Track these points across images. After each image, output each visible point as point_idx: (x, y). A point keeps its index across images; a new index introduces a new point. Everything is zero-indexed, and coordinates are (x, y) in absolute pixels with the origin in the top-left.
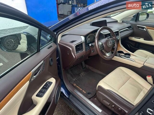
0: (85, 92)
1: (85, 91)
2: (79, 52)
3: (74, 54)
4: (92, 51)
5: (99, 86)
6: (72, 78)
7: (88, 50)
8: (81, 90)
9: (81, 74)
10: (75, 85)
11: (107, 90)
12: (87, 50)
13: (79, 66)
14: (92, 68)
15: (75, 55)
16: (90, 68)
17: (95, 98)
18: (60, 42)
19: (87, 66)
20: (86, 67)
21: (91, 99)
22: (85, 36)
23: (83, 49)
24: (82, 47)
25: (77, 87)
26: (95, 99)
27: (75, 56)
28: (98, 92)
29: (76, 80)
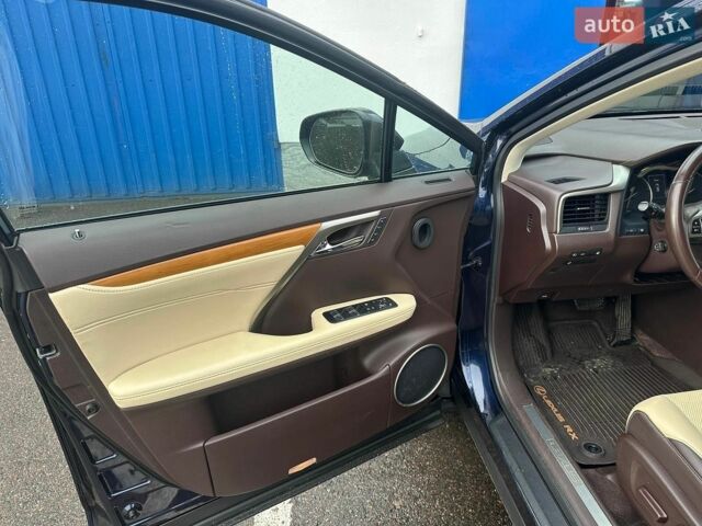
0: (574, 436)
1: (575, 430)
2: (577, 231)
3: (550, 233)
4: (657, 247)
5: (638, 415)
6: (537, 360)
7: (635, 233)
8: (561, 419)
9: (594, 363)
10: (540, 390)
11: (670, 440)
12: (629, 233)
13: (595, 324)
14: (669, 355)
15: (552, 236)
16: (657, 352)
17: (609, 473)
18: (510, 179)
19: (643, 339)
20: (633, 339)
21: (591, 471)
22: (635, 169)
23: (607, 223)
24: (605, 214)
25: (549, 402)
26: (609, 477)
27: (552, 239)
28: (627, 444)
29: (556, 378)
